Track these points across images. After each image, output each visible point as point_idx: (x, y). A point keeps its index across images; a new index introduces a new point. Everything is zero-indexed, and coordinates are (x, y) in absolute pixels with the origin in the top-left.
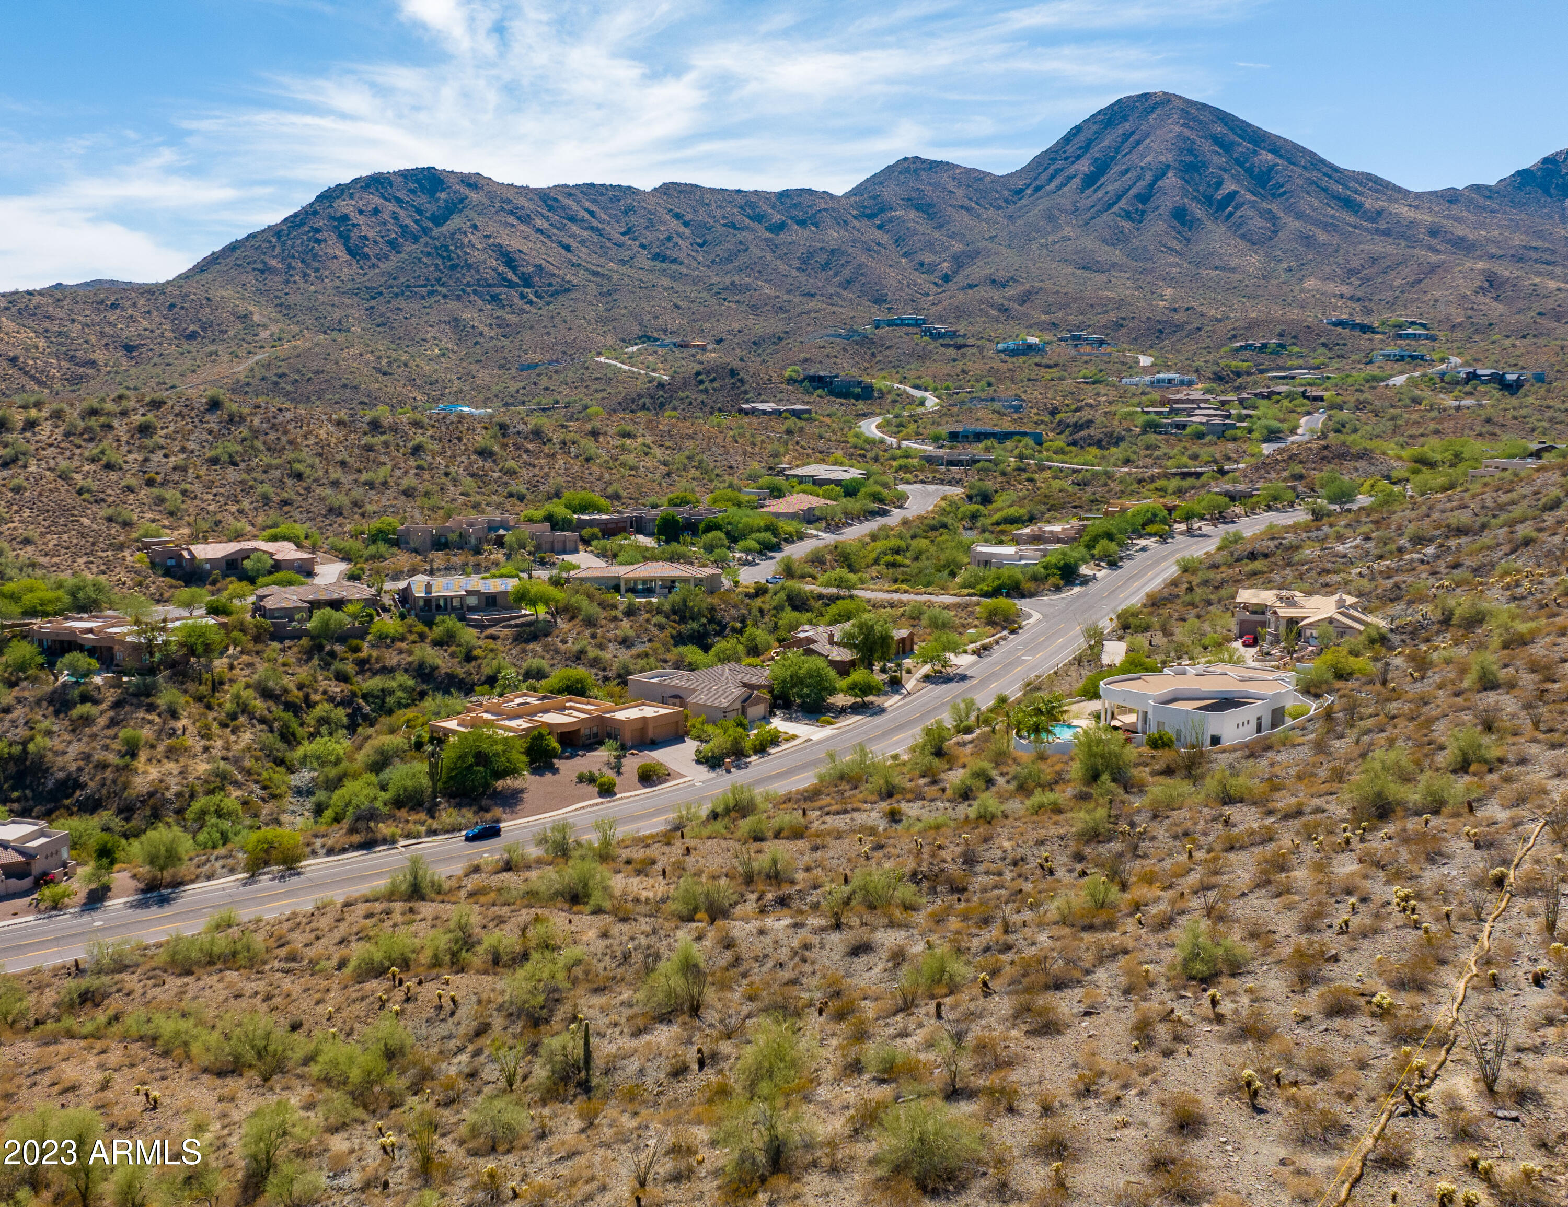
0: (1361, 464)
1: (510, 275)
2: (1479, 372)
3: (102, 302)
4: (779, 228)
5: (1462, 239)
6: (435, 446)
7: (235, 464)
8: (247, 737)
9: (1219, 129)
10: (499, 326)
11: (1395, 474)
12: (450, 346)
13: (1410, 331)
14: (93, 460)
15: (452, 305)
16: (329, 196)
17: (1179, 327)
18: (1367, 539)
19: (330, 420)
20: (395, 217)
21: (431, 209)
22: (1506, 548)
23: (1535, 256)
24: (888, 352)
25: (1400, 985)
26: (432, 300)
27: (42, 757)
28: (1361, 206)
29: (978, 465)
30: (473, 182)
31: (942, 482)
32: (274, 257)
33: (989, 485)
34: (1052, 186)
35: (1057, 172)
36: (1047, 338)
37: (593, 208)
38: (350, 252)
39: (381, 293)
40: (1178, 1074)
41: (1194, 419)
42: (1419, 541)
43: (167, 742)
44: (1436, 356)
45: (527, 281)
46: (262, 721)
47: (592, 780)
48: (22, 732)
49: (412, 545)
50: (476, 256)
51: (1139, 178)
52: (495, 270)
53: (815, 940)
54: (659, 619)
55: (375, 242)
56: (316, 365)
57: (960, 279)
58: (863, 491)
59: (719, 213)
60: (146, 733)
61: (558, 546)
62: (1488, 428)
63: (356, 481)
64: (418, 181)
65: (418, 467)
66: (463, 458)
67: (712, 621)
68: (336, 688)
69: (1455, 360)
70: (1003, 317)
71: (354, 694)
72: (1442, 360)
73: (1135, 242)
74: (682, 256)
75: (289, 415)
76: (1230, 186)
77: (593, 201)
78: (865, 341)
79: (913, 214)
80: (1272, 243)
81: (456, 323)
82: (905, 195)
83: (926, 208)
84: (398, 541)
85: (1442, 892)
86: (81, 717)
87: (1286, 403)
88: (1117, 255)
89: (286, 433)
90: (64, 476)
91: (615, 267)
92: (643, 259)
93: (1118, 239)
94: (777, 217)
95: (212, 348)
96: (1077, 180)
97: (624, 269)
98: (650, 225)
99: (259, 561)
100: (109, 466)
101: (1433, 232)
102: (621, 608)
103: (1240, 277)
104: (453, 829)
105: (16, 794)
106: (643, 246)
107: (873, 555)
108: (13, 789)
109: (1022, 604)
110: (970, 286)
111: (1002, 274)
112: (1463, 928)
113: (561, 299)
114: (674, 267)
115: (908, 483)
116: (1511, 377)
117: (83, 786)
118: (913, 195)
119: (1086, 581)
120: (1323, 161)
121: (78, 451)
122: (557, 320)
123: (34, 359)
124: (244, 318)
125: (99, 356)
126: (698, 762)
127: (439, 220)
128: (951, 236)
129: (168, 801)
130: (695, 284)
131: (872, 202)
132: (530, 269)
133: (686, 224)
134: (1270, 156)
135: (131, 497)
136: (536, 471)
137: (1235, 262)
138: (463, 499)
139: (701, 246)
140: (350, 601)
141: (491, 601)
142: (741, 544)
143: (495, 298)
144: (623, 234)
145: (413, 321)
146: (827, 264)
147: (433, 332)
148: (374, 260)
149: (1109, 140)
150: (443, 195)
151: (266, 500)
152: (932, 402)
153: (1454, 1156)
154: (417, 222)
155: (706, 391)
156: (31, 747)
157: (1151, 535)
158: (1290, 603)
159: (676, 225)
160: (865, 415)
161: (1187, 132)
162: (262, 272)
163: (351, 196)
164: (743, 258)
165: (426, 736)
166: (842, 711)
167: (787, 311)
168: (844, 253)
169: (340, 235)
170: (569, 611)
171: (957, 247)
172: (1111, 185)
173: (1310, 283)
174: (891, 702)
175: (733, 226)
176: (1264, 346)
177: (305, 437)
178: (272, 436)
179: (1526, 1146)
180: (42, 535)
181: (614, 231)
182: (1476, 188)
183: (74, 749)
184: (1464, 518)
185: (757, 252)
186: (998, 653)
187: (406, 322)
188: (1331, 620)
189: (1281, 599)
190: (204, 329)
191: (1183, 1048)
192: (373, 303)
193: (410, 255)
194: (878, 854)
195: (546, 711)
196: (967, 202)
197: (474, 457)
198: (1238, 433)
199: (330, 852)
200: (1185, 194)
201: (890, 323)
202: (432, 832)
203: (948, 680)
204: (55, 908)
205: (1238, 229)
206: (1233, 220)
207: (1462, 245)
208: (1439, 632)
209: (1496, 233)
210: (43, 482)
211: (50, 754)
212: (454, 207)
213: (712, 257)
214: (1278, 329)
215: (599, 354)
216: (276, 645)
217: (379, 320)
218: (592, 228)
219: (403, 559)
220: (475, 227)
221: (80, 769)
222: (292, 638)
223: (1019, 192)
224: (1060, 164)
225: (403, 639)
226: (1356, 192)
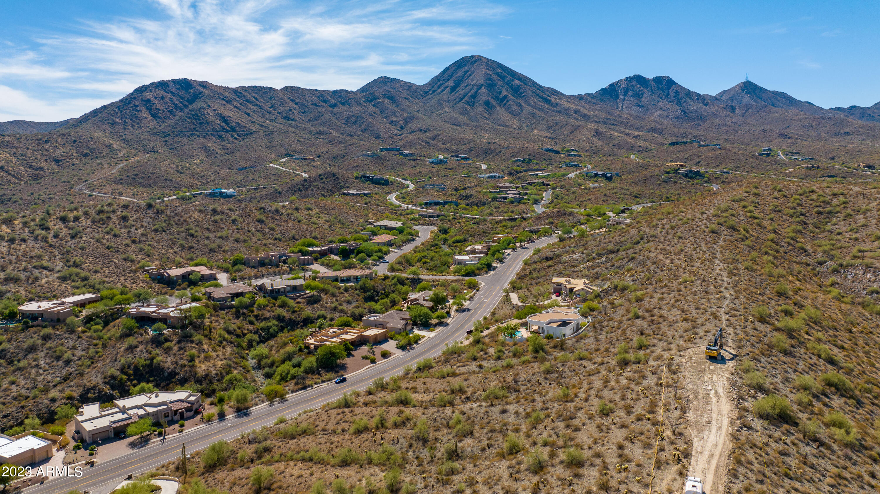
0: (571, 217)
1: (226, 127)
2: (599, 173)
3: (41, 140)
4: (334, 106)
5: (585, 115)
6: (240, 219)
7: (165, 232)
8: (229, 350)
9: (499, 70)
10: (224, 149)
11: (582, 221)
12: (204, 158)
13: (573, 153)
14: (108, 233)
15: (202, 140)
16: (140, 91)
17: (492, 151)
18: (583, 253)
19: (196, 210)
20: (171, 100)
21: (187, 97)
22: (626, 260)
23: (610, 122)
24: (388, 163)
25: (649, 412)
26: (193, 138)
27: (159, 364)
28: (550, 101)
29: (440, 218)
30: (204, 85)
31: (428, 225)
32: (118, 118)
33: (446, 226)
34: (439, 91)
35: (441, 85)
36: (446, 156)
37: (257, 97)
38: (152, 115)
39: (169, 135)
40: (612, 437)
41: (510, 195)
42: (600, 255)
43: (203, 355)
44: (583, 165)
45: (233, 129)
46: (231, 343)
47: (367, 358)
48: (145, 355)
49: (251, 265)
50: (211, 119)
51: (472, 89)
52: (219, 124)
53: (488, 410)
54: (357, 292)
55: (164, 111)
56: (151, 170)
57: (408, 128)
58: (405, 232)
59: (309, 99)
60: (194, 352)
61: (306, 262)
62: (605, 198)
63: (215, 236)
64: (180, 85)
65: (237, 229)
66: (252, 224)
67: (374, 291)
68: (251, 327)
69: (590, 167)
70: (427, 146)
71: (258, 329)
72: (585, 167)
73: (472, 114)
74: (296, 118)
75: (181, 209)
76: (505, 93)
77: (256, 94)
78: (379, 158)
79: (387, 101)
80: (521, 115)
81: (205, 148)
82: (383, 93)
83: (392, 99)
84: (245, 263)
85: (649, 388)
86: (168, 348)
87: (537, 187)
88: (465, 119)
89: (182, 217)
90: (98, 241)
91: (270, 123)
92: (280, 119)
93: (466, 113)
94: (333, 101)
95: (99, 161)
96: (448, 89)
97: (273, 124)
98: (281, 104)
99: (196, 275)
100: (115, 236)
101: (576, 112)
102: (342, 288)
103: (511, 130)
104: (330, 380)
105: (151, 379)
106: (279, 113)
107: (417, 259)
108: (150, 377)
109: (477, 279)
110: (413, 132)
111: (424, 127)
112: (657, 397)
113: (249, 137)
114: (294, 123)
115: (416, 225)
116: (609, 175)
117: (178, 374)
118: (386, 93)
119: (494, 269)
120: (536, 83)
121: (100, 229)
122: (249, 147)
123: (13, 167)
124: (109, 146)
125: (44, 165)
126: (398, 348)
127: (191, 101)
128: (402, 110)
129: (213, 377)
130: (304, 130)
131: (370, 96)
132: (234, 124)
133: (296, 104)
134: (518, 82)
135: (129, 249)
136: (282, 227)
137: (508, 123)
138: (259, 242)
139: (303, 113)
140: (246, 293)
141: (295, 289)
142: (372, 258)
143: (220, 137)
144: (270, 108)
145: (186, 147)
146: (356, 122)
147: (196, 152)
148: (163, 119)
149: (459, 73)
150: (192, 91)
151: (182, 246)
152: (412, 187)
153: (672, 447)
154: (181, 102)
155: (324, 183)
156: (155, 361)
157: (510, 249)
158: (569, 283)
159: (292, 104)
160: (389, 193)
161: (488, 72)
162: (113, 124)
163: (151, 91)
164: (321, 119)
165: (303, 346)
166: (436, 325)
167: (344, 143)
168: (362, 118)
169: (147, 108)
170: (325, 291)
171: (405, 115)
172: (461, 91)
173: (535, 132)
174: (449, 320)
175: (316, 105)
176: (524, 160)
177: (190, 218)
178: (176, 218)
179: (683, 444)
180: (102, 268)
181: (266, 106)
182: (588, 94)
183: (169, 360)
184: (610, 247)
185: (327, 116)
186: (476, 298)
187: (183, 148)
188: (583, 289)
189: (566, 281)
190: (92, 152)
191: (611, 431)
192: (166, 139)
193: (181, 117)
194: (487, 381)
195: (342, 334)
196: (407, 96)
197: (257, 223)
198: (525, 201)
199: (293, 392)
200: (489, 96)
201: (387, 150)
202: (323, 382)
203: (464, 311)
204: (209, 421)
205: (508, 109)
206: (506, 106)
207: (586, 117)
208: (614, 292)
209: (596, 113)
210: (91, 244)
211: (161, 363)
212: (197, 96)
213: (309, 118)
214: (529, 153)
215: (270, 162)
216: (223, 312)
217: (171, 147)
218: (257, 105)
219: (249, 271)
220: (209, 106)
221: (175, 368)
222: (227, 308)
223: (427, 92)
224: (441, 82)
225: (267, 306)
226: (548, 96)
